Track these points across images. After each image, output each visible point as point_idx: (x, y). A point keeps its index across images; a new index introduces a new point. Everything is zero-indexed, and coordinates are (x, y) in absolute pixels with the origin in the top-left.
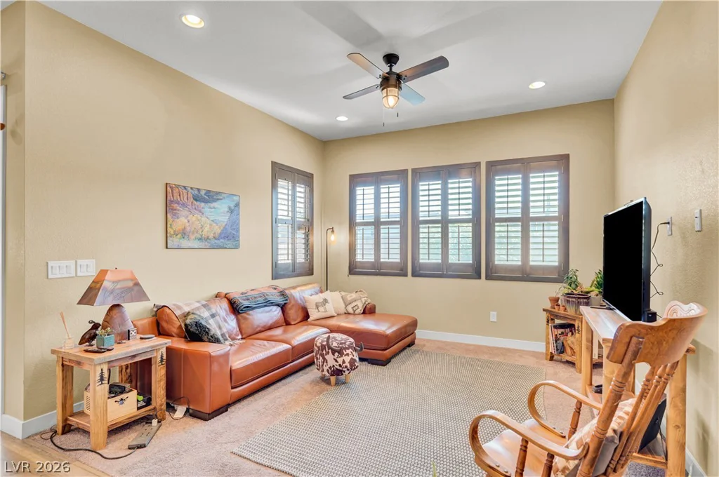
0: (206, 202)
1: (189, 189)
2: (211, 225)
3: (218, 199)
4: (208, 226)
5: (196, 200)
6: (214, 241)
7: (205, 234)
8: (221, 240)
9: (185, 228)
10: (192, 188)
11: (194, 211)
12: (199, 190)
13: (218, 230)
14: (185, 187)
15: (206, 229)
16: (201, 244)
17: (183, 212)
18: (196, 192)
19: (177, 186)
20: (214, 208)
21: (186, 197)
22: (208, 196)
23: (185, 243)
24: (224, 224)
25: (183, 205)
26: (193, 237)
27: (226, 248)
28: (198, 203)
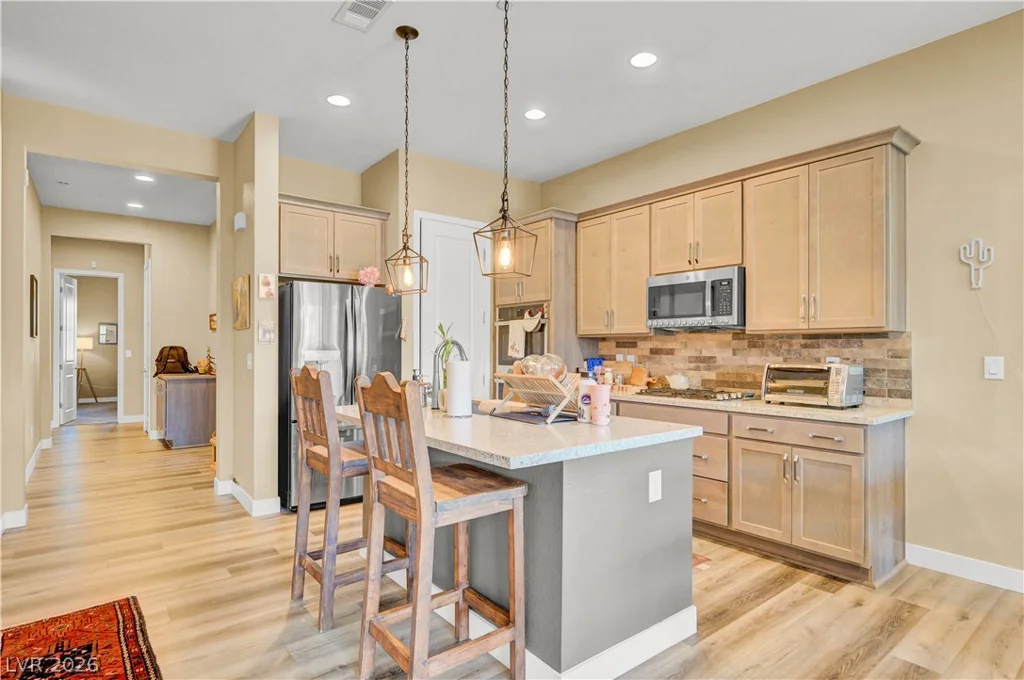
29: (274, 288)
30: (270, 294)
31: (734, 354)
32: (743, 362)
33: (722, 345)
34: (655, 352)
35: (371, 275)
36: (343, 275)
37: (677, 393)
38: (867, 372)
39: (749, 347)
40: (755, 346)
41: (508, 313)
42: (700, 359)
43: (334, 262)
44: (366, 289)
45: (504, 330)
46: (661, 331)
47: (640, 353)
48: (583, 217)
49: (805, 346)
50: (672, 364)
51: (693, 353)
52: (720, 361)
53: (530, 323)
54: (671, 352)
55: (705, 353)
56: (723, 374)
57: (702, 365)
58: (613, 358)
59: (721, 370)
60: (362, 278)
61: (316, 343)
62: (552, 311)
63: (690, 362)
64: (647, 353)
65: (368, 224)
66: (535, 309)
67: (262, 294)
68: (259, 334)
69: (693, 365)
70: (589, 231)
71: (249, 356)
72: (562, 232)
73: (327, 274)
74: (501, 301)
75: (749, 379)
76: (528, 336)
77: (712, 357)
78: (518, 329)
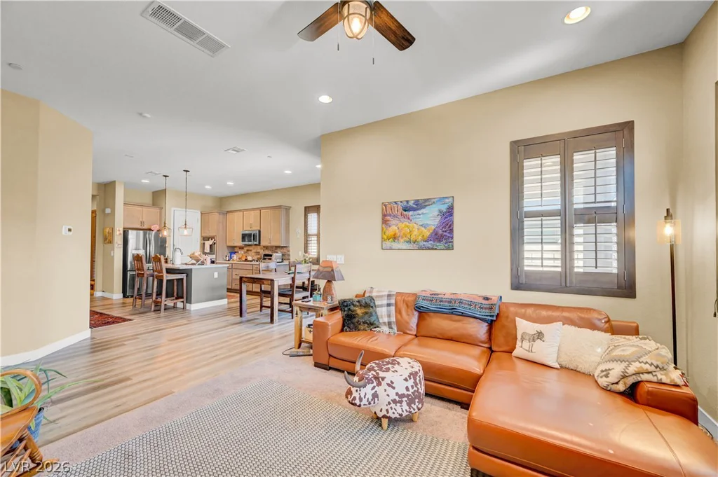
0: (415, 210)
1: (399, 203)
2: (418, 229)
3: (426, 206)
4: (416, 230)
5: (405, 211)
6: (422, 244)
7: (413, 238)
8: (430, 242)
9: (395, 234)
10: (401, 202)
11: (403, 220)
12: (407, 202)
13: (427, 233)
14: (395, 202)
15: (416, 232)
16: (411, 246)
17: (393, 222)
18: (405, 203)
19: (390, 203)
20: (423, 214)
21: (396, 210)
22: (416, 205)
23: (395, 245)
24: (433, 227)
25: (394, 216)
26: (402, 240)
27: (436, 249)
28: (406, 213)
29: (122, 232)
30: (120, 234)
34: (248, 250)
35: (155, 227)
36: (146, 227)
37: (249, 261)
38: (283, 255)
40: (261, 249)
41: (205, 239)
42: (257, 252)
43: (142, 223)
44: (153, 233)
45: (204, 244)
46: (246, 245)
47: (244, 251)
48: (228, 212)
53: (211, 242)
54: (251, 250)
58: (238, 252)
60: (152, 229)
61: (134, 247)
62: (217, 238)
64: (246, 251)
65: (155, 211)
66: (212, 238)
67: (118, 233)
68: (116, 245)
70: (229, 216)
71: (112, 252)
72: (221, 216)
73: (139, 227)
74: (203, 235)
76: (211, 246)
78: (208, 244)
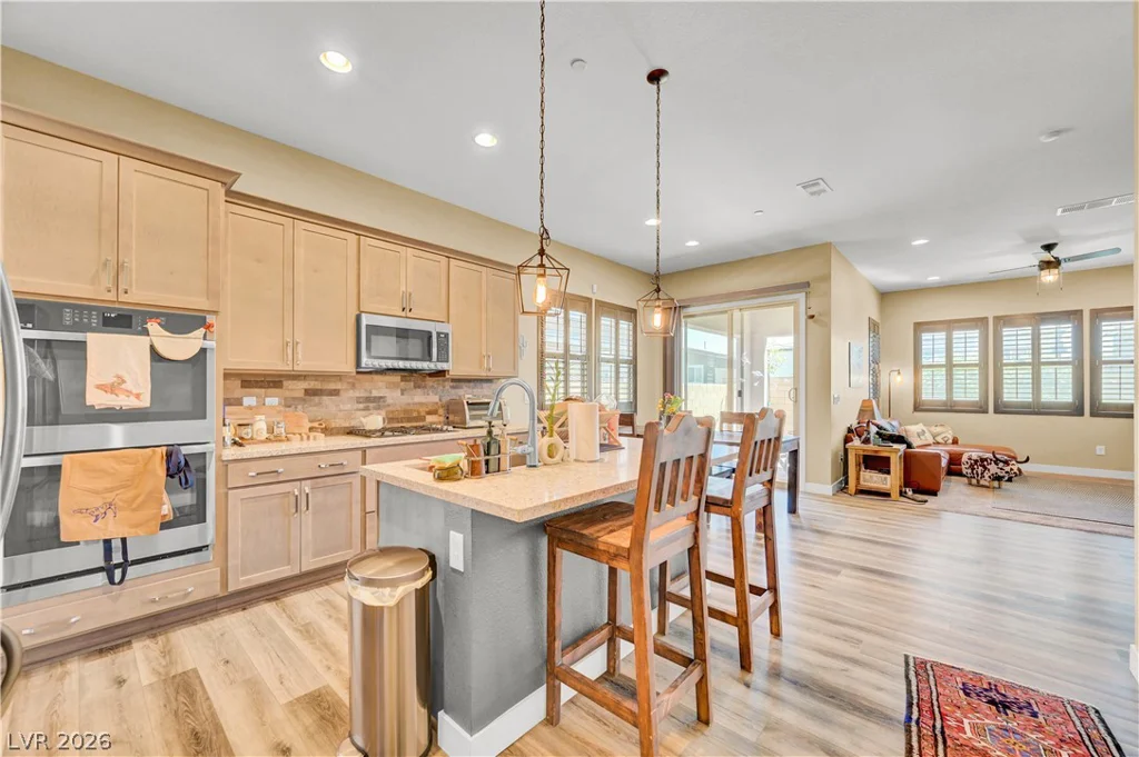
31: (402, 394)
32: (410, 401)
33: (391, 386)
34: (312, 392)
39: (415, 387)
40: (419, 387)
42: (368, 399)
47: (288, 394)
49: (453, 387)
50: (338, 405)
51: (364, 394)
52: (389, 401)
54: (335, 393)
55: (375, 393)
56: (393, 412)
57: (371, 405)
59: (390, 409)
63: (359, 402)
64: (301, 394)
69: (361, 406)
75: (415, 414)
77: (381, 397)
